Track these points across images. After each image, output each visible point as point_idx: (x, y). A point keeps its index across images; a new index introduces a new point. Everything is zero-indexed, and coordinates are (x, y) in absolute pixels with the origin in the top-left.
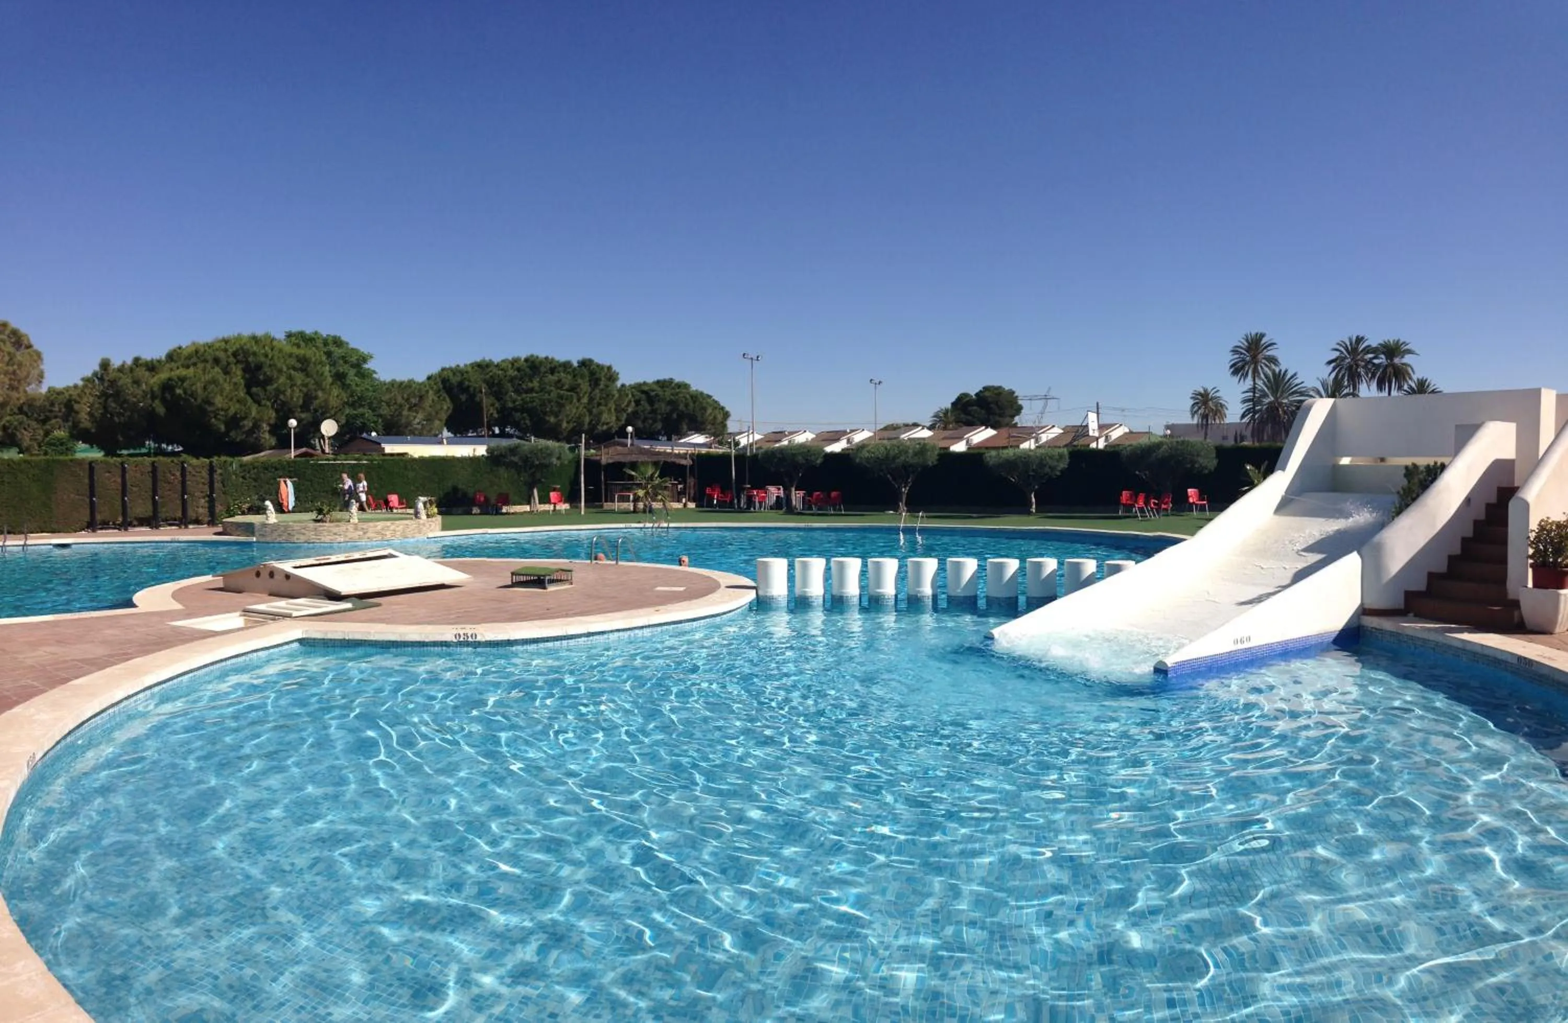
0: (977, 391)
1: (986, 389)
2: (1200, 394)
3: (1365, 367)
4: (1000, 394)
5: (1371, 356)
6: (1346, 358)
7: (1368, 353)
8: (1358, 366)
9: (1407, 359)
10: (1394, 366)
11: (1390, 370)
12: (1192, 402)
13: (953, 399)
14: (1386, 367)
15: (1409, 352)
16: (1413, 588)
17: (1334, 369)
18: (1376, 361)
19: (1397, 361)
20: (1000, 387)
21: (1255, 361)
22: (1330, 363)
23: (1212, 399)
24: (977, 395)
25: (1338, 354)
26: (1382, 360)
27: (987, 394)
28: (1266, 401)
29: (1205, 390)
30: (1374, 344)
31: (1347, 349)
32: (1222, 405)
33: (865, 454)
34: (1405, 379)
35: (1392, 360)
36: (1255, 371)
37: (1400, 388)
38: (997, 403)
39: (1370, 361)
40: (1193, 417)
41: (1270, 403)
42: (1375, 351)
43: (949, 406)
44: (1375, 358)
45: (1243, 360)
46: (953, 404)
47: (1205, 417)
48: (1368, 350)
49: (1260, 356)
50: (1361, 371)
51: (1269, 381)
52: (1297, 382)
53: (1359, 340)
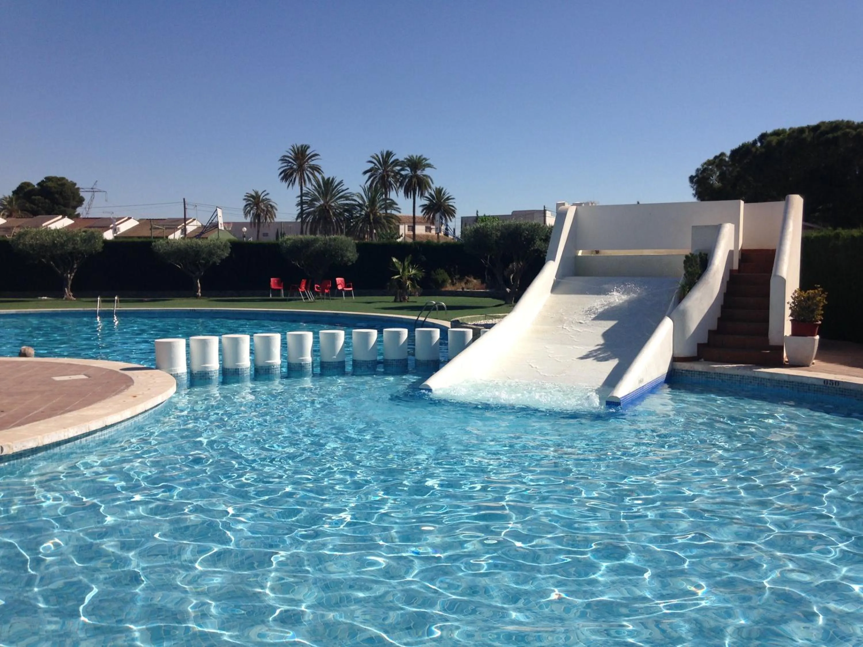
0: (39, 181)
1: (48, 179)
2: (252, 196)
3: (394, 177)
4: (63, 185)
5: (398, 168)
6: (379, 169)
7: (396, 165)
8: (388, 176)
9: (427, 171)
10: (418, 177)
11: (414, 180)
12: (244, 203)
13: (15, 188)
14: (411, 177)
15: (429, 166)
16: (702, 342)
17: (370, 177)
18: (403, 173)
19: (419, 172)
20: (63, 179)
21: (301, 169)
22: (365, 173)
23: (263, 200)
24: (39, 184)
25: (372, 165)
26: (407, 172)
27: (49, 184)
28: (318, 204)
29: (256, 193)
30: (401, 159)
31: (379, 162)
32: (272, 207)
33: (27, 240)
34: (426, 188)
35: (416, 172)
36: (302, 179)
37: (422, 195)
38: (61, 194)
39: (398, 173)
40: (246, 215)
41: (321, 205)
42: (402, 164)
43: (11, 194)
44: (401, 170)
45: (291, 168)
46: (14, 192)
47: (257, 216)
48: (396, 163)
49: (306, 165)
50: (391, 180)
51: (319, 186)
52: (344, 188)
53: (389, 154)
